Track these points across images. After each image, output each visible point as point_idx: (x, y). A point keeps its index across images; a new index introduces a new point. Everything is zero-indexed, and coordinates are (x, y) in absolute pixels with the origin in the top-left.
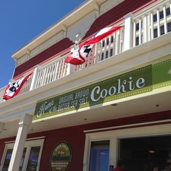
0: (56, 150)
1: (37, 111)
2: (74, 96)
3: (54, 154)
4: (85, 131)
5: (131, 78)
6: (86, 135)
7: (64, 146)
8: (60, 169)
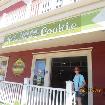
0: (16, 62)
1: (5, 40)
2: (30, 32)
3: (15, 65)
4: (32, 54)
5: (67, 23)
6: (33, 55)
7: (21, 61)
8: (19, 72)
